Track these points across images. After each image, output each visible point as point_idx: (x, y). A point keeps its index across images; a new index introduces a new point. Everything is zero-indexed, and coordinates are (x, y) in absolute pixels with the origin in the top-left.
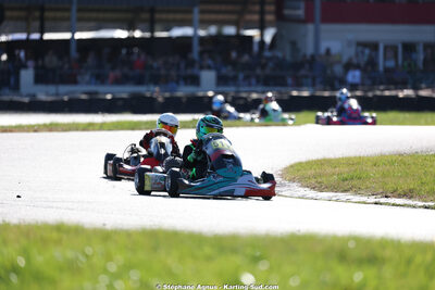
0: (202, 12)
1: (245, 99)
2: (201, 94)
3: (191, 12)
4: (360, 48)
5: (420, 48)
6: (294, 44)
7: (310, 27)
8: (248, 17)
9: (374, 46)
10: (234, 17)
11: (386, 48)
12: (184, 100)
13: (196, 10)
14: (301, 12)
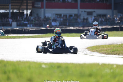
0: (12, 6)
1: (28, 30)
2: (15, 29)
3: (9, 5)
4: (56, 16)
5: (73, 15)
6: (37, 14)
7: (43, 10)
8: (22, 7)
9: (60, 15)
10: (18, 7)
11: (64, 15)
12: (11, 30)
13: (10, 5)
14: (40, 5)
